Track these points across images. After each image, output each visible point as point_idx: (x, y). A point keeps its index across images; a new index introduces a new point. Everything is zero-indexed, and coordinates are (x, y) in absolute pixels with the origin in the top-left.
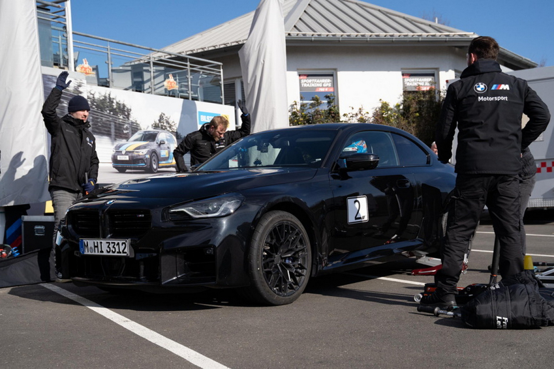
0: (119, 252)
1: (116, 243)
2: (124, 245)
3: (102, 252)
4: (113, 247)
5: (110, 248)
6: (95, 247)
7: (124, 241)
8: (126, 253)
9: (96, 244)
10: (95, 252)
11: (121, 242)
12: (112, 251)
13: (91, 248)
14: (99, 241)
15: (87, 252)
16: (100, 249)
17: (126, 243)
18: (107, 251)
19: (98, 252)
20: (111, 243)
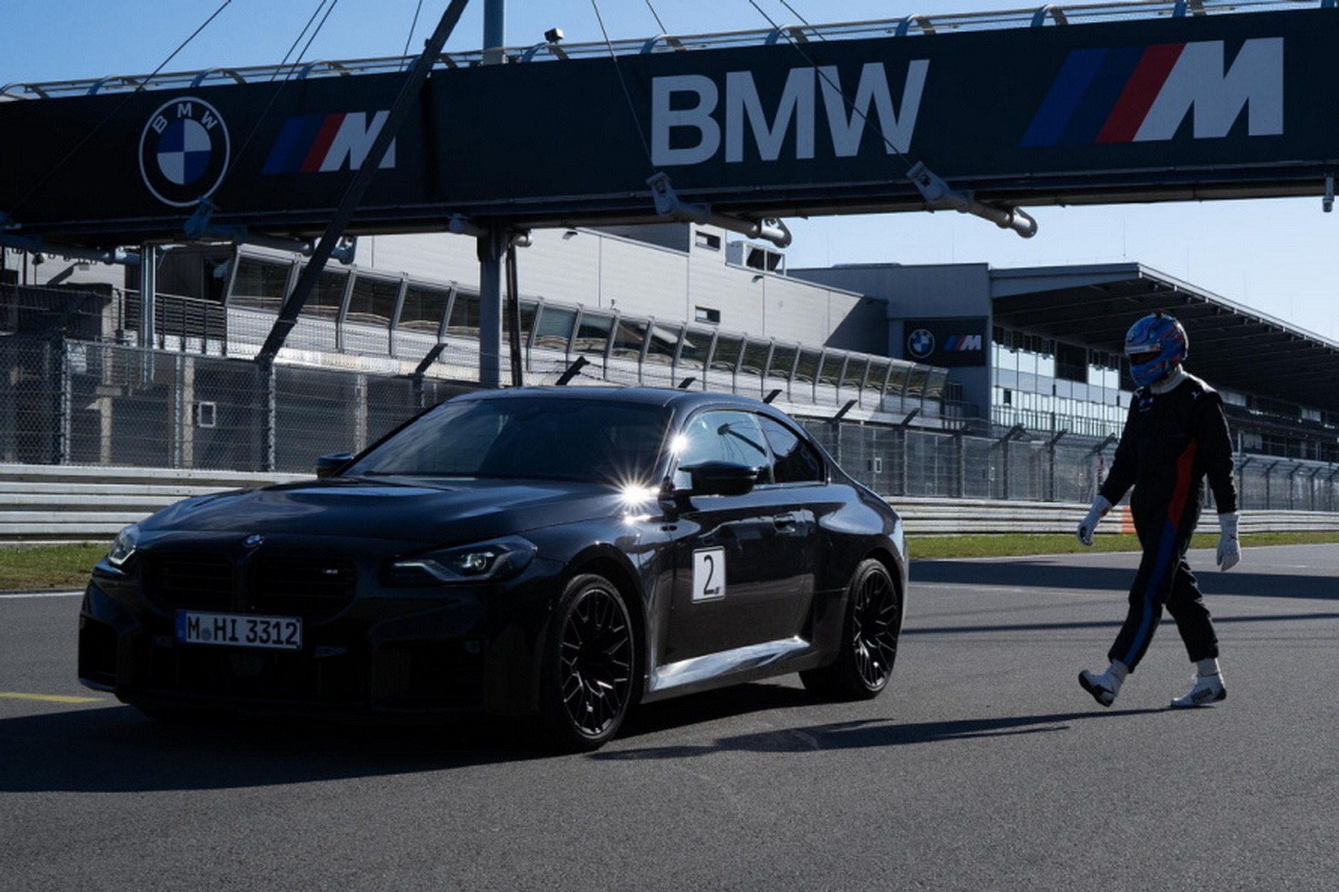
0: (278, 642)
1: (272, 625)
2: (291, 628)
3: (234, 638)
4: (265, 630)
5: (255, 633)
6: (217, 628)
7: (294, 621)
8: (294, 643)
9: (220, 624)
10: (216, 638)
11: (284, 622)
12: (261, 638)
13: (206, 631)
14: (229, 618)
15: (193, 639)
16: (229, 634)
17: (298, 625)
18: (248, 639)
19: (224, 639)
20: (258, 622)
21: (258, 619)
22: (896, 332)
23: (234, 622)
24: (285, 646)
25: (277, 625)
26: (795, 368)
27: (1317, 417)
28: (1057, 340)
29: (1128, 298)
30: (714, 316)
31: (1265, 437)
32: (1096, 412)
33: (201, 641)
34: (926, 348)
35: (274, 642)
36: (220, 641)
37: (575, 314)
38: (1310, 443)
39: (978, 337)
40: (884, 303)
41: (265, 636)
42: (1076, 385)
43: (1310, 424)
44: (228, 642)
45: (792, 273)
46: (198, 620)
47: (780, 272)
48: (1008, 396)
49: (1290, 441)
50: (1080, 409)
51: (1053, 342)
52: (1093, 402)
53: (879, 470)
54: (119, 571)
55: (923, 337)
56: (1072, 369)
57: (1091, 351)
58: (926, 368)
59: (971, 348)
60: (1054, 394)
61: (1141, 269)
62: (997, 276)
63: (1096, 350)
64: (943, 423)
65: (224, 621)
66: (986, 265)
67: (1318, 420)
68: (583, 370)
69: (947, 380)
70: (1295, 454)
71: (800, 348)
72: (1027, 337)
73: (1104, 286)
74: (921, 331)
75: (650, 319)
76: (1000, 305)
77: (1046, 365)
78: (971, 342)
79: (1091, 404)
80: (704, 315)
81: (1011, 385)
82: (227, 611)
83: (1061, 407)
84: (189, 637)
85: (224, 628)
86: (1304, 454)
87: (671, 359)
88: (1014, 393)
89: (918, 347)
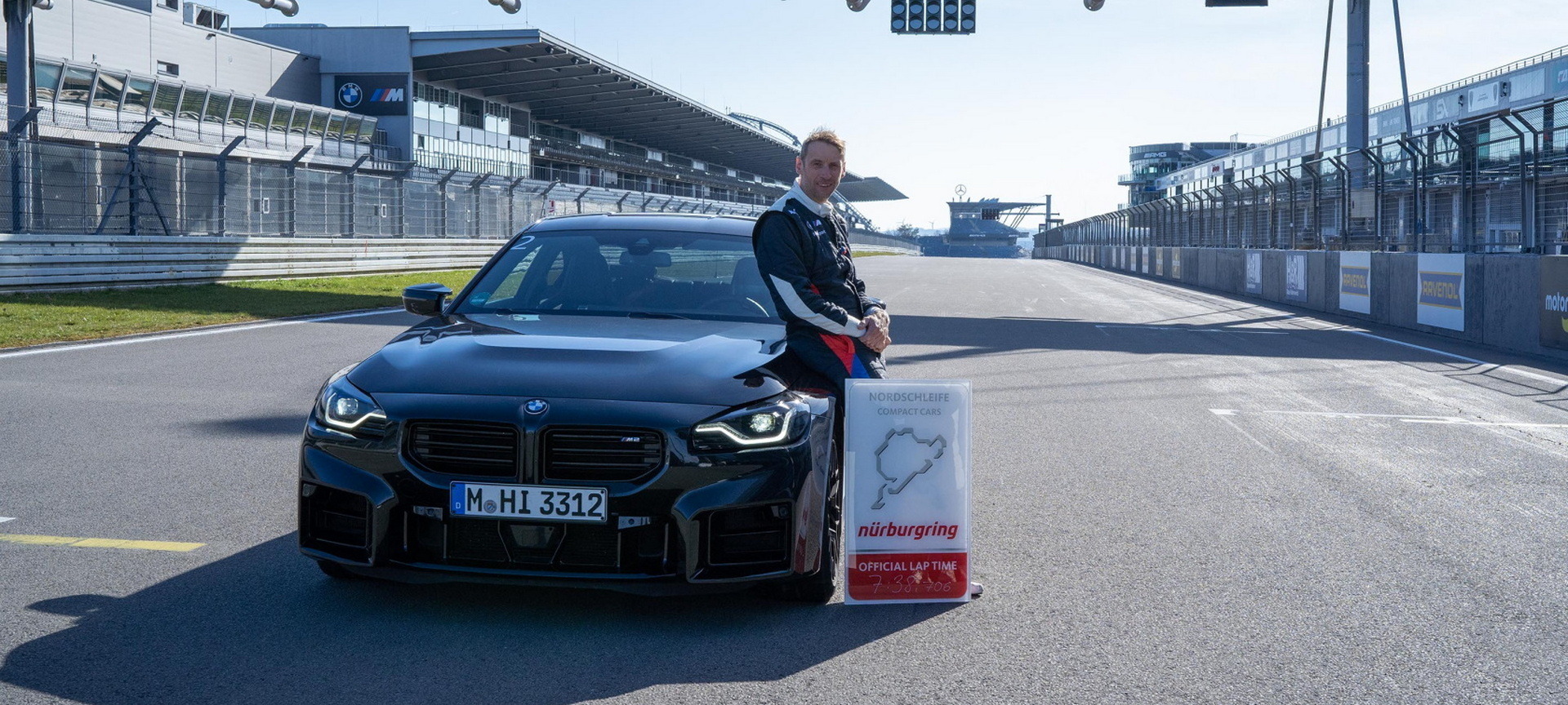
0: (580, 513)
1: (571, 496)
2: (595, 500)
3: (524, 510)
4: (563, 502)
5: (551, 505)
6: (503, 500)
7: (598, 492)
8: (599, 515)
9: (508, 495)
10: (502, 510)
11: (586, 493)
12: (558, 510)
13: (491, 504)
14: (519, 489)
15: (474, 511)
16: (519, 505)
17: (603, 496)
18: (542, 510)
19: (513, 511)
20: (555, 494)
21: (555, 490)
22: (328, 86)
23: (525, 493)
24: (587, 518)
25: (579, 496)
26: (228, 114)
27: (658, 157)
28: (460, 93)
29: (525, 59)
30: (173, 69)
31: (620, 174)
32: (491, 154)
33: (484, 513)
34: (355, 99)
35: (574, 514)
36: (508, 513)
37: (61, 68)
38: (654, 179)
39: (401, 91)
40: (318, 59)
41: (563, 508)
42: (476, 131)
43: (654, 163)
44: (517, 515)
45: (235, 31)
46: (480, 490)
47: (225, 30)
48: (421, 139)
49: (638, 177)
50: (479, 152)
51: (457, 94)
52: (489, 146)
53: (384, 214)
54: (351, 436)
55: (352, 90)
56: (473, 117)
57: (487, 102)
58: (359, 117)
59: (394, 100)
60: (458, 139)
61: (541, 35)
62: (415, 39)
63: (490, 102)
64: (373, 165)
65: (513, 492)
66: (407, 28)
67: (660, 159)
68: (156, 129)
69: (376, 127)
70: (642, 188)
71: (234, 95)
72: (436, 90)
73: (508, 49)
74: (350, 85)
75: (127, 73)
76: (419, 63)
77: (452, 114)
78: (395, 95)
79: (487, 147)
80: (164, 68)
81: (424, 132)
82: (516, 482)
83: (465, 150)
84: (469, 509)
85: (512, 500)
86: (649, 188)
87: (144, 110)
88: (426, 138)
89: (347, 98)
